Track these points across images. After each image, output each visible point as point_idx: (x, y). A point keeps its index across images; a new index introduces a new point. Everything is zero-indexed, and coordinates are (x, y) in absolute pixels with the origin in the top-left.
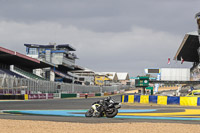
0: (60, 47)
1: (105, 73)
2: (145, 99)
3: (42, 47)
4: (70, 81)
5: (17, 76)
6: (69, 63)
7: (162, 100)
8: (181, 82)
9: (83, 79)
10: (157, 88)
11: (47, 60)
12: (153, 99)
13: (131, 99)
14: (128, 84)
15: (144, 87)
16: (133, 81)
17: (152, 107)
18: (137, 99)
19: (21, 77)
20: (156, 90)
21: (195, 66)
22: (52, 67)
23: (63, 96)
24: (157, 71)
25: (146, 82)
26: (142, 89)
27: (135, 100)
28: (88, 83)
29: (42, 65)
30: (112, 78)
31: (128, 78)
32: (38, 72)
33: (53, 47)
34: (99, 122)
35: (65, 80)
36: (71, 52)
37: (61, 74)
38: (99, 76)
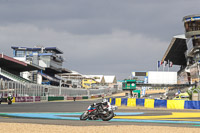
0: (47, 50)
1: (93, 76)
2: (132, 102)
3: (29, 50)
4: (58, 84)
5: (5, 78)
6: (56, 66)
7: (149, 103)
8: (168, 86)
9: (70, 82)
10: (144, 91)
11: (34, 63)
12: (140, 102)
13: (118, 102)
14: (116, 87)
15: (131, 90)
16: (120, 84)
17: (139, 110)
18: (124, 102)
19: (8, 80)
20: (143, 93)
21: (182, 69)
22: (39, 70)
23: (50, 99)
24: (144, 74)
25: (133, 85)
26: (129, 92)
27: (122, 103)
28: (75, 86)
29: (29, 68)
30: (99, 81)
31: (115, 81)
32: (26, 75)
33: (40, 50)
34: (86, 125)
35: (52, 83)
36: (59, 55)
37: (48, 77)
38: (86, 79)
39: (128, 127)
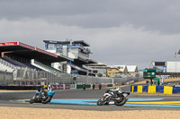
0: (75, 43)
1: (117, 66)
2: (152, 89)
3: (59, 43)
4: (85, 74)
5: (37, 68)
6: (84, 57)
7: (168, 90)
9: (96, 72)
10: (163, 79)
11: (64, 54)
12: (160, 89)
13: (140, 89)
14: (137, 75)
15: (151, 78)
16: (141, 73)
17: (159, 96)
18: (145, 89)
19: (41, 70)
20: (162, 81)
22: (68, 61)
23: (78, 87)
24: (163, 64)
25: (153, 74)
26: (149, 80)
27: (143, 90)
28: (100, 75)
29: (60, 59)
30: (122, 70)
31: (137, 70)
32: (56, 65)
33: (69, 43)
35: (80, 73)
36: (86, 47)
37: (77, 67)
38: (111, 69)
39: (150, 112)
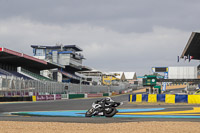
0: (66, 48)
1: (113, 73)
2: (152, 98)
3: (48, 48)
4: (78, 82)
5: (25, 77)
6: (76, 64)
7: (170, 99)
8: (189, 80)
9: (90, 79)
10: (164, 86)
11: (54, 61)
12: (161, 98)
13: (139, 98)
14: (136, 83)
15: (152, 86)
16: (140, 80)
17: (160, 106)
18: (145, 98)
19: (29, 78)
20: (163, 89)
22: (59, 68)
23: (71, 97)
24: (164, 70)
25: (153, 80)
26: (149, 88)
27: (143, 99)
28: (95, 84)
29: (49, 66)
30: (119, 77)
32: (45, 73)
33: (60, 47)
34: (107, 122)
35: (73, 81)
36: (78, 53)
37: (68, 75)
38: (106, 76)
39: (150, 123)
